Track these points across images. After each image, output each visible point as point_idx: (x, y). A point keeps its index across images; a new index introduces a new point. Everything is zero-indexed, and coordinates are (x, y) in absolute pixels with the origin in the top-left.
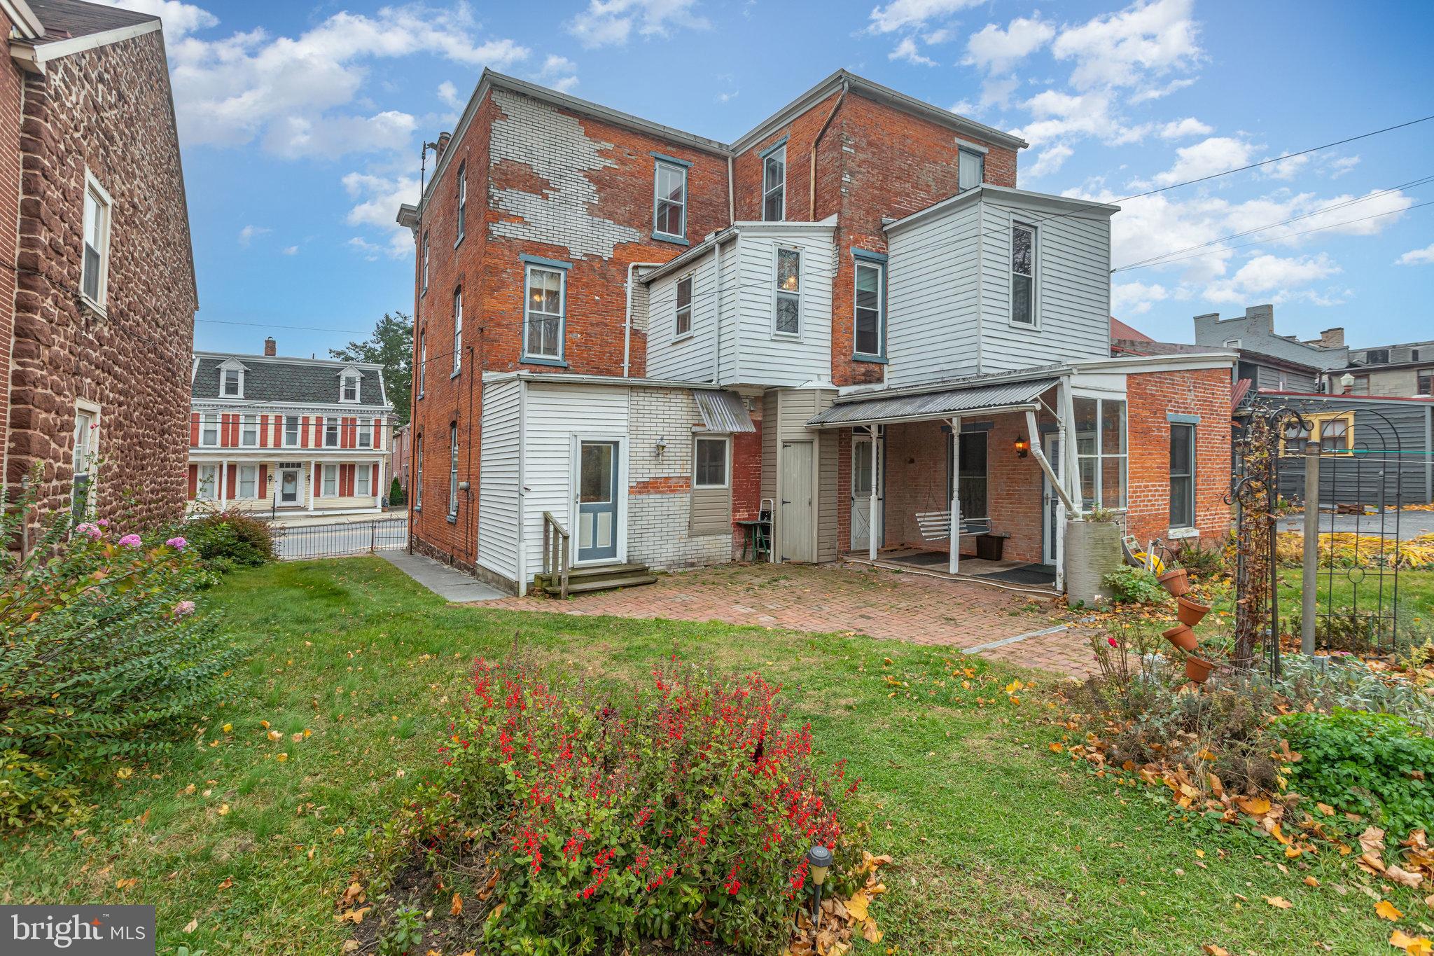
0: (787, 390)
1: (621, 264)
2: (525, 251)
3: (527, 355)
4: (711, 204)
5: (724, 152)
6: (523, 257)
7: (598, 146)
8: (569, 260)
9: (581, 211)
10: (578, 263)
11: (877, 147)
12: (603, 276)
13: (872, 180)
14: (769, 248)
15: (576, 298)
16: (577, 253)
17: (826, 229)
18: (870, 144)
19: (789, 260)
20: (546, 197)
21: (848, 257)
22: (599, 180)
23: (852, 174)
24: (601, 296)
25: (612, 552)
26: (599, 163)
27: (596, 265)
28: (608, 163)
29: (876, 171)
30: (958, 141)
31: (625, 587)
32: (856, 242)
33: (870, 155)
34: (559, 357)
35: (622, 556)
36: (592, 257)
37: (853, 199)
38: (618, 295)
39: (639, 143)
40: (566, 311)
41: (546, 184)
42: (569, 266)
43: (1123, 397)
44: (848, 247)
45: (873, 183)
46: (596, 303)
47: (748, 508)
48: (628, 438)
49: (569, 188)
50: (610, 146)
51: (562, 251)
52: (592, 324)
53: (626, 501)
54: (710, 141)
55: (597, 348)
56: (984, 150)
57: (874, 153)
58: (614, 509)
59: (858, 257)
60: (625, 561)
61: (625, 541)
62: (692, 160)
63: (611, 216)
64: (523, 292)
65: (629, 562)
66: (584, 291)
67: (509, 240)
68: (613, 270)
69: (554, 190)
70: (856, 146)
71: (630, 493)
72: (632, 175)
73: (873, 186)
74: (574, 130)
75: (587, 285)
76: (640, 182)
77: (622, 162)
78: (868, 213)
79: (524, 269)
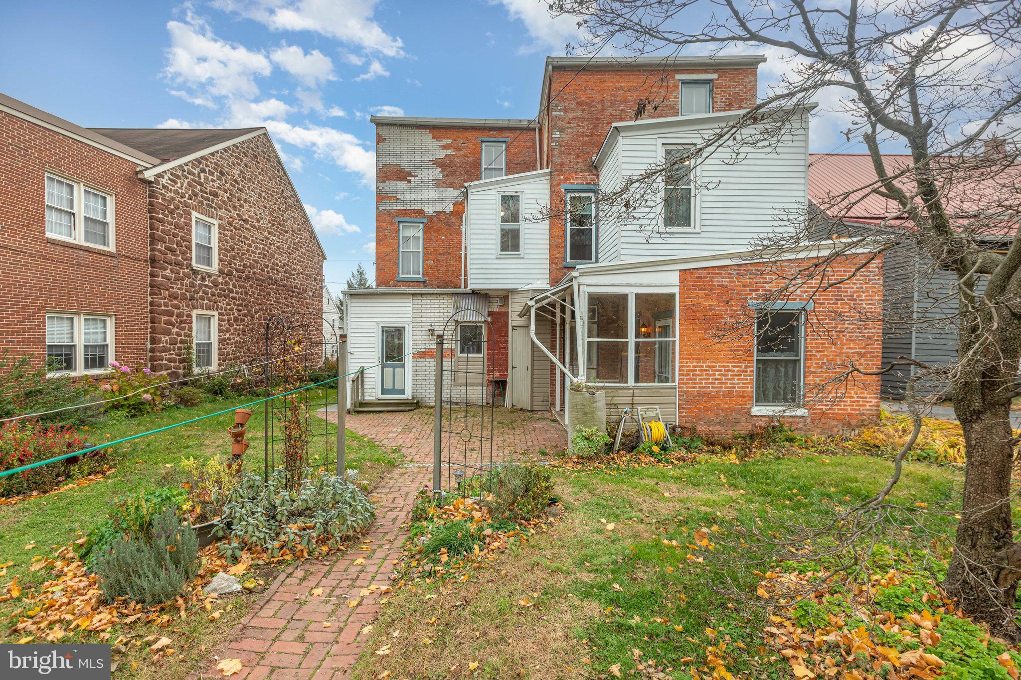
0: (513, 291)
1: (459, 214)
2: (398, 216)
3: (401, 276)
4: (524, 164)
5: (532, 125)
6: (397, 219)
7: (441, 144)
8: (425, 217)
9: (431, 186)
10: (431, 219)
11: (587, 104)
12: (447, 223)
13: (581, 130)
14: (493, 197)
15: (430, 239)
16: (429, 212)
17: (543, 175)
18: (579, 104)
19: (510, 202)
20: (409, 181)
21: (559, 192)
22: (441, 164)
23: (561, 130)
24: (446, 236)
25: (402, 392)
26: (442, 154)
27: (442, 217)
28: (449, 152)
29: (586, 123)
30: (678, 77)
31: (388, 411)
32: (566, 180)
33: (579, 112)
34: (420, 276)
35: (408, 395)
36: (439, 213)
37: (563, 149)
38: (457, 234)
39: (470, 134)
40: (424, 248)
41: (409, 174)
42: (425, 220)
43: (676, 290)
44: (559, 185)
45: (583, 133)
46: (443, 241)
47: (499, 370)
48: (411, 326)
49: (422, 174)
50: (449, 141)
51: (420, 212)
52: (440, 254)
53: (411, 362)
54: (520, 121)
55: (444, 269)
56: (714, 76)
57: (583, 110)
58: (403, 366)
59: (568, 191)
60: (410, 398)
61: (410, 386)
62: (509, 136)
63: (451, 185)
64: (398, 239)
65: (413, 398)
66: (435, 234)
67: (389, 211)
68: (453, 219)
69: (414, 176)
70: (566, 110)
71: (413, 357)
72: (465, 156)
73: (583, 135)
74: (426, 137)
75: (436, 231)
76: (471, 159)
77: (458, 149)
78: (578, 156)
79: (398, 226)
